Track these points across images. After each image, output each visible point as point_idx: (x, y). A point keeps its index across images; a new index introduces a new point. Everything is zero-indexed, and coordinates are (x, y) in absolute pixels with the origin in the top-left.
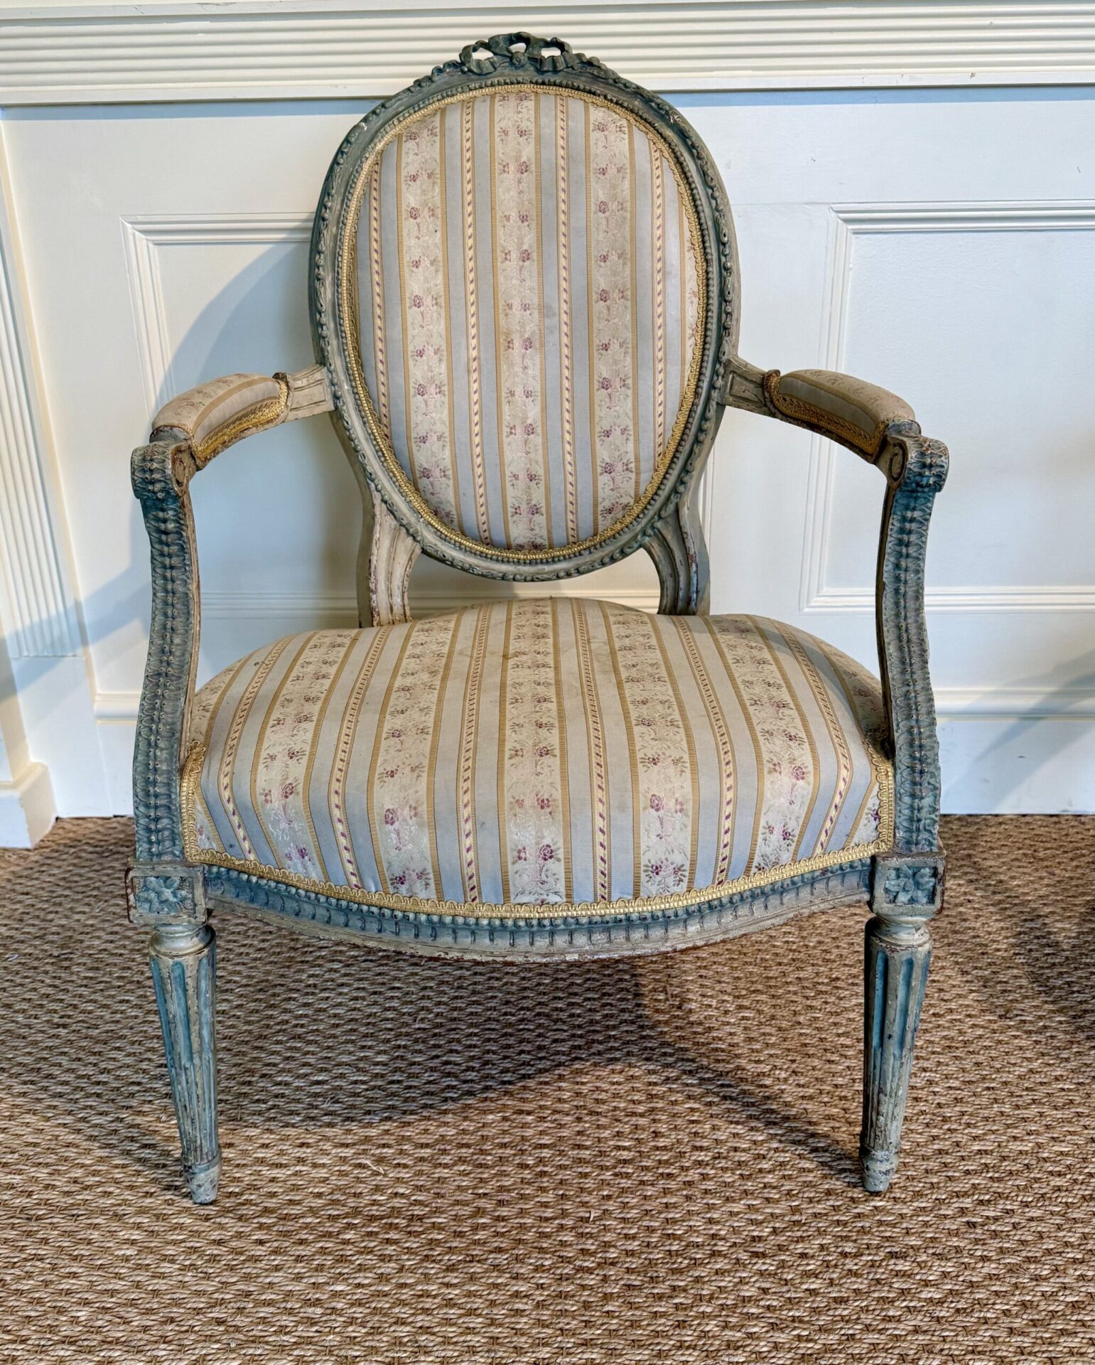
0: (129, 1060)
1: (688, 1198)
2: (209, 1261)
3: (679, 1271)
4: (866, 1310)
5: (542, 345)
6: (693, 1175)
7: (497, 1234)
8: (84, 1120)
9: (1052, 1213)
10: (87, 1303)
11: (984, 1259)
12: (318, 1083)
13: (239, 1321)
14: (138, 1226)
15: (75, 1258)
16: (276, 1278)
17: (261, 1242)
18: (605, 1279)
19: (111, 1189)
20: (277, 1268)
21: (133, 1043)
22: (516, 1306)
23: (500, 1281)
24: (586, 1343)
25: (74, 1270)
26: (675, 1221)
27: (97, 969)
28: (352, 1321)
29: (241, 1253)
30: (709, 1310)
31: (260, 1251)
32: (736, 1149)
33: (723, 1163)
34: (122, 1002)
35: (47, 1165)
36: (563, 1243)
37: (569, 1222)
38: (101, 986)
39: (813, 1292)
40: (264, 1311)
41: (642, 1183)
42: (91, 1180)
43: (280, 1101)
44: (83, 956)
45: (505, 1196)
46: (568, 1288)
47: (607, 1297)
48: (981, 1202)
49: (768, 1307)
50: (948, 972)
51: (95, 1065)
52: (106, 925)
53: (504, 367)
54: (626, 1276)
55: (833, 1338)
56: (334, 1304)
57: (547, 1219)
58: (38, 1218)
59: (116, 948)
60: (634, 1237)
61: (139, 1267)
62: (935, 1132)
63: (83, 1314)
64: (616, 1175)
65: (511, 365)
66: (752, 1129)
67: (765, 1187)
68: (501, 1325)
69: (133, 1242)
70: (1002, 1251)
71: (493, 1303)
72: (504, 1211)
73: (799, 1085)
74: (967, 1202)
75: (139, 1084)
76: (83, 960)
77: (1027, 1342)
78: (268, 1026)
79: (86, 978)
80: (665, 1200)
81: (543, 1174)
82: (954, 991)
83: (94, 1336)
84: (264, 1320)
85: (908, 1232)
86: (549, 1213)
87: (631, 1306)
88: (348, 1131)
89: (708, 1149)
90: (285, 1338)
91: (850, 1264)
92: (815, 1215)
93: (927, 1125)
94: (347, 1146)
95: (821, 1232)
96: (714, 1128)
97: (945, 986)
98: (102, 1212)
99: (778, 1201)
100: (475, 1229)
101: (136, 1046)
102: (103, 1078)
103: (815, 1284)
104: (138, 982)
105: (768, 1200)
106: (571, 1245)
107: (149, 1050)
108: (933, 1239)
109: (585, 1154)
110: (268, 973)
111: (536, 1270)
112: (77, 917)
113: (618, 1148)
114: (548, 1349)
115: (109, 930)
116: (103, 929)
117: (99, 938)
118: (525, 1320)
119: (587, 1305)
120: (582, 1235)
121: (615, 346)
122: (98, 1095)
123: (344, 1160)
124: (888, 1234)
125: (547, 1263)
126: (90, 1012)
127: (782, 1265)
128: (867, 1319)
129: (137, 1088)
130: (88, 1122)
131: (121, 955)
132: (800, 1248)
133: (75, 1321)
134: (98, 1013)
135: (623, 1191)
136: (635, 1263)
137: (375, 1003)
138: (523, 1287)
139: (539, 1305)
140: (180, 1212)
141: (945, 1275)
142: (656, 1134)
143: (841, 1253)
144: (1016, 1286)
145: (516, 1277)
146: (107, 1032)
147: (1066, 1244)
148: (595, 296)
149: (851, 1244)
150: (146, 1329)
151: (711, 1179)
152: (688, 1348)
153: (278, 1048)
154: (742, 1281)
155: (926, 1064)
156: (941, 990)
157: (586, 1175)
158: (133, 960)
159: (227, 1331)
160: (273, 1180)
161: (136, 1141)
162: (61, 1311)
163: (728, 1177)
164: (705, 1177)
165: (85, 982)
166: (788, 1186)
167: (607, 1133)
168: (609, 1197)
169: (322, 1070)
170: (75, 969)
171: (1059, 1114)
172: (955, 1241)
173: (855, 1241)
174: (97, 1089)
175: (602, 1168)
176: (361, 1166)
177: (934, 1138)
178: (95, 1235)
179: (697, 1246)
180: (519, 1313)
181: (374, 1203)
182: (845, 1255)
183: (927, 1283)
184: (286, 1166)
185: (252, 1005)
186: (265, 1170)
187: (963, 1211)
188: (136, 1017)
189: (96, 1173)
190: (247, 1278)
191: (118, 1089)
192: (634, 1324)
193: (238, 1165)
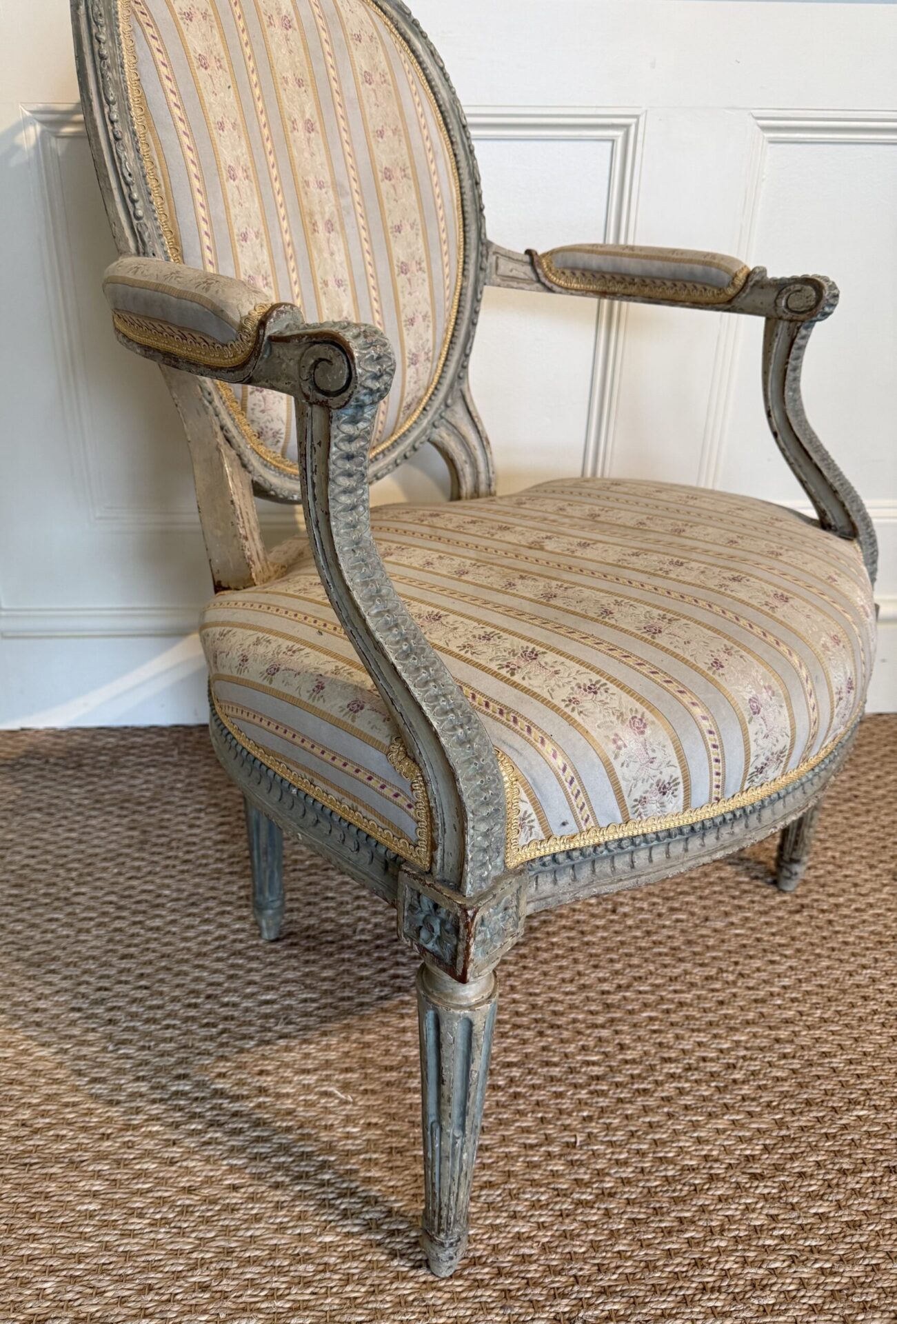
0: (66, 984)
2: (181, 1213)
5: (343, 228)
6: (669, 1089)
10: (52, 1271)
12: (267, 1002)
13: (226, 1285)
14: (98, 1175)
15: (33, 1216)
16: (258, 1230)
17: (235, 1188)
18: (607, 1214)
19: (64, 1132)
20: (257, 1218)
21: (68, 965)
22: (522, 1251)
23: (498, 1221)
24: (604, 1291)
25: (33, 1231)
27: (21, 886)
28: (348, 1279)
29: (215, 1202)
30: (723, 1244)
31: (235, 1198)
34: (51, 920)
36: (554, 1174)
37: (555, 1149)
38: (27, 904)
39: (822, 1217)
40: (251, 1272)
41: (620, 1100)
42: (40, 1122)
43: (231, 1025)
46: (571, 1227)
47: (615, 1237)
49: (782, 1237)
51: (30, 990)
52: (26, 839)
53: (315, 254)
54: (629, 1209)
55: (858, 1270)
56: (326, 1259)
57: (532, 1147)
59: (39, 863)
60: (625, 1163)
61: (105, 1224)
63: (49, 1285)
64: (591, 1093)
65: (320, 251)
66: (715, 1036)
67: (744, 1099)
68: (510, 1274)
69: (95, 1195)
73: (749, 988)
75: (79, 1010)
78: (206, 943)
79: (10, 896)
80: (647, 1119)
81: (516, 1096)
83: (64, 1313)
84: (251, 1283)
87: (642, 1244)
88: (307, 1056)
89: (676, 1060)
90: (279, 1304)
91: (852, 1182)
92: (802, 1129)
93: (883, 1025)
94: (307, 1072)
95: (814, 1148)
96: (677, 1037)
98: (57, 1159)
99: (760, 1114)
101: (71, 968)
102: (41, 1004)
103: (822, 1208)
104: (66, 899)
105: (750, 1114)
106: (563, 1175)
107: (85, 972)
109: (556, 1071)
110: (197, 886)
111: (533, 1206)
113: (588, 1063)
114: (565, 1301)
115: (30, 844)
116: (23, 844)
117: (19, 853)
118: (534, 1267)
119: (594, 1246)
120: (572, 1163)
121: (407, 228)
122: (38, 1024)
123: (307, 1088)
124: (880, 1147)
125: (543, 1198)
126: (19, 933)
127: (785, 1186)
128: (885, 1245)
129: (78, 1015)
130: (30, 1055)
131: (44, 870)
132: (796, 1166)
133: (40, 1295)
134: (28, 933)
135: (603, 1110)
136: (634, 1193)
137: (311, 915)
138: (523, 1228)
139: (545, 1249)
140: (142, 1156)
142: (622, 1047)
143: (839, 1170)
145: (514, 1216)
146: (39, 953)
148: (380, 175)
149: (847, 1160)
150: (122, 1301)
151: (688, 1093)
152: (712, 1290)
153: (220, 965)
154: (749, 1209)
155: (864, 961)
157: (560, 1097)
158: (58, 876)
159: (212, 1300)
161: (85, 1075)
162: (25, 1283)
163: (705, 1091)
164: (681, 1092)
165: (10, 900)
167: (571, 1048)
168: (589, 1119)
169: (269, 989)
173: (850, 1156)
174: (36, 1017)
175: (576, 1086)
176: (326, 1094)
178: (52, 1187)
179: (692, 1169)
180: (525, 1259)
181: (348, 1136)
182: (844, 1172)
184: (248, 1097)
185: (187, 921)
186: (225, 1103)
188: (68, 936)
189: (44, 1114)
190: (226, 1231)
191: (58, 1016)
192: (649, 1266)
193: (196, 1099)
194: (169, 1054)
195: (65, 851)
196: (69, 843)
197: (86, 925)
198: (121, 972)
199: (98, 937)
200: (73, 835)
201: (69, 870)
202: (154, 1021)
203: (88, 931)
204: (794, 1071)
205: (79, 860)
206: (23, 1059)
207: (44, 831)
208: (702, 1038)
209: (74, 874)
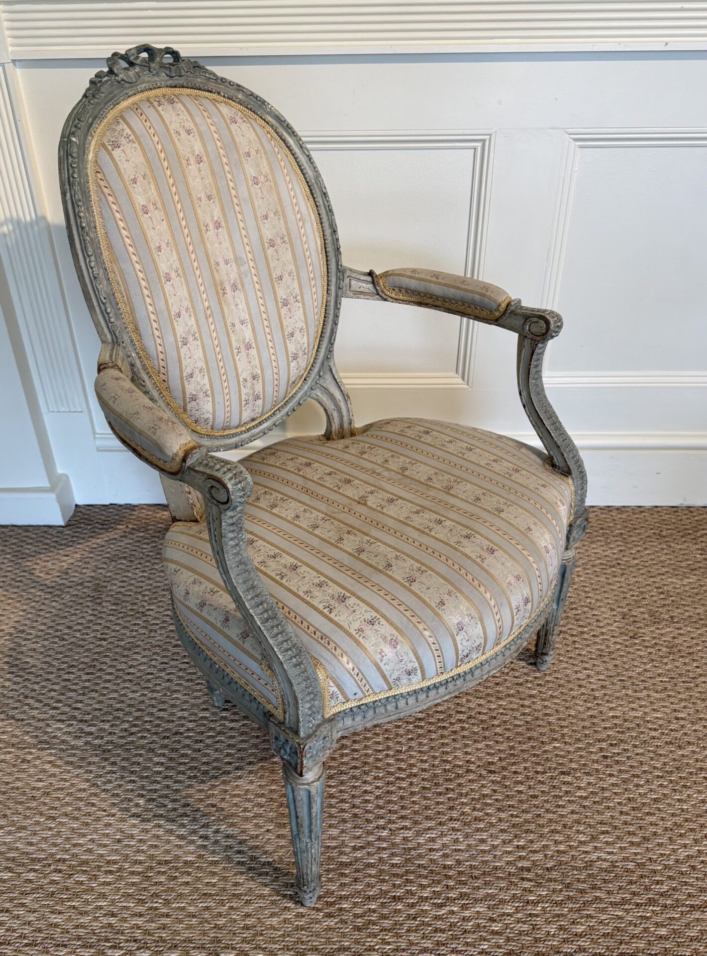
0: (144, 660)
1: (454, 740)
2: (203, 773)
3: (450, 780)
4: (547, 801)
6: (457, 727)
7: (354, 759)
8: (125, 695)
9: (649, 751)
10: (142, 796)
11: (611, 775)
14: (164, 755)
15: (132, 772)
16: (240, 782)
17: (230, 763)
18: (411, 784)
19: (145, 735)
20: (240, 777)
21: (145, 650)
22: (366, 798)
23: (356, 784)
24: (403, 817)
25: (133, 778)
26: (447, 753)
27: (117, 604)
29: (220, 770)
30: (465, 801)
31: (230, 768)
32: (480, 713)
33: (473, 721)
34: (135, 624)
35: (109, 721)
36: (388, 764)
37: (391, 753)
38: (122, 615)
39: (520, 792)
40: (236, 800)
41: (430, 731)
44: (108, 596)
45: (357, 738)
46: (392, 788)
47: (413, 794)
48: (611, 745)
49: (496, 800)
50: (603, 609)
51: (126, 663)
52: (118, 576)
54: (422, 782)
55: (529, 816)
56: (271, 796)
57: (379, 751)
58: (109, 751)
59: (126, 591)
60: (426, 761)
61: (166, 777)
62: (589, 705)
63: (142, 802)
64: (415, 726)
66: (489, 702)
67: (495, 735)
68: (358, 807)
69: (162, 764)
70: (620, 771)
71: (353, 796)
72: (356, 746)
73: (515, 677)
74: (604, 745)
75: (152, 674)
76: (108, 599)
77: (629, 818)
79: (112, 610)
80: (442, 741)
82: (606, 621)
83: (149, 813)
84: (236, 805)
85: (571, 761)
86: (380, 748)
87: (425, 798)
89: (465, 713)
90: (248, 814)
91: (540, 777)
92: (522, 751)
93: (585, 701)
95: (525, 760)
96: (468, 701)
97: (600, 618)
98: (143, 747)
99: (502, 742)
100: (342, 755)
101: (147, 652)
102: (131, 670)
103: (521, 788)
104: (142, 612)
105: (497, 742)
106: (393, 765)
107: (155, 654)
108: (584, 765)
111: (375, 778)
112: (100, 571)
114: (383, 820)
115: (120, 579)
116: (117, 579)
117: (115, 584)
118: (370, 805)
119: (402, 798)
120: (398, 760)
122: (130, 681)
124: (561, 762)
125: (381, 775)
126: (118, 631)
127: (504, 777)
128: (547, 806)
129: (151, 676)
130: (127, 696)
131: (130, 595)
132: (514, 768)
133: (137, 805)
134: (122, 631)
135: (419, 736)
136: (426, 775)
138: (369, 788)
139: (377, 797)
140: (184, 747)
141: (589, 784)
143: (535, 772)
144: (626, 790)
145: (365, 782)
146: (129, 643)
147: (655, 768)
149: (540, 767)
150: (175, 809)
151: (466, 730)
152: (455, 820)
154: (483, 786)
155: (587, 666)
156: (598, 621)
157: (399, 727)
158: (137, 599)
159: (217, 811)
160: (232, 729)
161: (155, 707)
162: (130, 800)
163: (476, 729)
164: (463, 729)
165: (112, 613)
166: (508, 734)
168: (412, 739)
170: (104, 604)
171: (658, 696)
172: (596, 766)
173: (543, 765)
174: (129, 677)
177: (589, 708)
178: (141, 760)
179: (459, 766)
180: (367, 801)
182: (537, 772)
183: (579, 788)
186: (227, 723)
187: (601, 749)
188: (144, 634)
189: (135, 726)
190: (225, 782)
191: (141, 677)
192: (427, 808)
193: (212, 721)
194: (199, 698)
195: (141, 584)
196: (143, 579)
197: (154, 627)
198: (174, 654)
199: (161, 634)
200: (145, 574)
201: (144, 595)
202: (192, 680)
203: (155, 631)
204: (527, 722)
205: (149, 590)
206: (122, 698)
207: (129, 571)
208: (482, 702)
209: (146, 598)
